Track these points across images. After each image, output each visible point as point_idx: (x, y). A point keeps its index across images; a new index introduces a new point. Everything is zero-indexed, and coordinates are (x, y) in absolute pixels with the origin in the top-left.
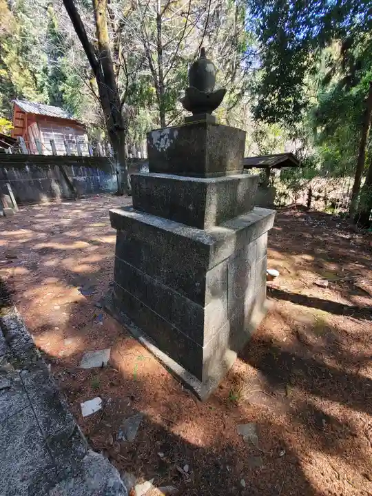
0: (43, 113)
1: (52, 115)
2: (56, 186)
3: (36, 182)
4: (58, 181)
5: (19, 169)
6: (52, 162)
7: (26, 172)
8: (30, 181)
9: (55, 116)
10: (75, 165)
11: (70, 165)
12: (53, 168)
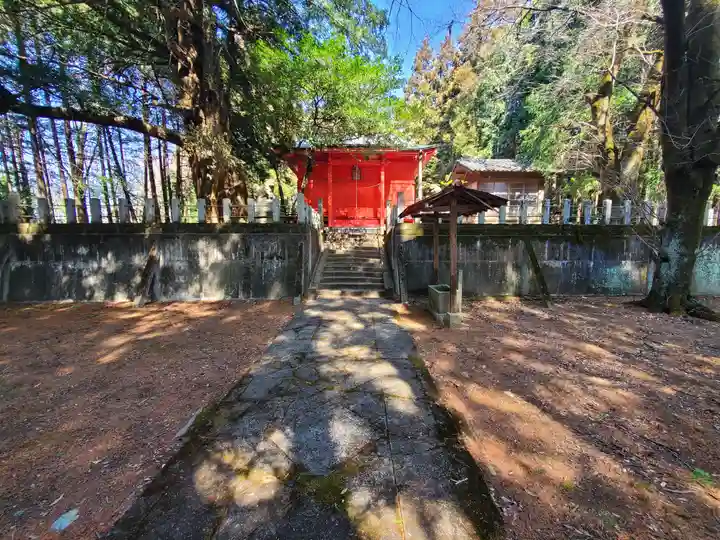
0: (490, 168)
1: (501, 169)
2: (511, 274)
3: (484, 266)
4: (517, 268)
5: (468, 246)
6: (517, 234)
7: (476, 250)
8: (476, 265)
9: (505, 170)
10: (553, 240)
11: (543, 239)
12: (514, 244)
